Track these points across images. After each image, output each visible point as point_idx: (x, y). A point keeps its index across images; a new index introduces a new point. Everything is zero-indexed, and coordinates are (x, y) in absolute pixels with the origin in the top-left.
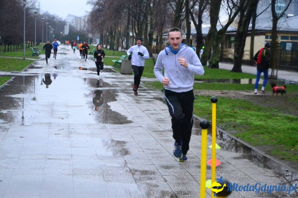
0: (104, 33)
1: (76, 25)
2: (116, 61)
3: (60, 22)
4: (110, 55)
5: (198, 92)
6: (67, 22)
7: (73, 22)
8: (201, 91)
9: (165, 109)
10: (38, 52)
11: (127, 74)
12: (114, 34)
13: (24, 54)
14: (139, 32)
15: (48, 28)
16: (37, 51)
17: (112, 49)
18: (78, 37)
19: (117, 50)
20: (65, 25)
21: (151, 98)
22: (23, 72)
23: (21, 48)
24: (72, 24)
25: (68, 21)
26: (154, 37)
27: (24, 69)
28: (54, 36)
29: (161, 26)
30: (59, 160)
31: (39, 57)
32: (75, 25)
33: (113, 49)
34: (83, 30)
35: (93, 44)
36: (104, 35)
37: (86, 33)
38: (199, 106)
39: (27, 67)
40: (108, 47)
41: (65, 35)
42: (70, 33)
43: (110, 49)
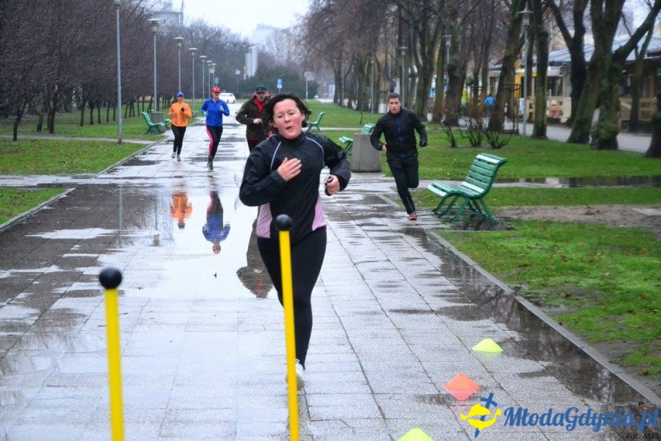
0: (343, 68)
1: (278, 49)
2: (347, 139)
3: (235, 45)
4: (351, 126)
5: (526, 211)
6: (253, 45)
7: (269, 44)
8: (536, 210)
9: (415, 256)
10: (160, 123)
11: (366, 172)
12: (366, 73)
13: (120, 129)
14: (425, 63)
15: (198, 61)
16: (159, 121)
17: (362, 108)
18: (280, 81)
19: (376, 110)
20: (247, 52)
21: (394, 231)
22: (102, 176)
23: (128, 114)
24: (267, 49)
25: (254, 41)
26: (470, 74)
27: (109, 168)
28: (216, 81)
29: (484, 46)
30: (74, 388)
31: (164, 137)
32: (275, 52)
33: (366, 109)
34: (294, 64)
35: (320, 97)
36: (343, 75)
37: (302, 70)
38: (506, 248)
39: (119, 162)
40: (354, 105)
41: (247, 76)
42: (258, 71)
43: (358, 109)
